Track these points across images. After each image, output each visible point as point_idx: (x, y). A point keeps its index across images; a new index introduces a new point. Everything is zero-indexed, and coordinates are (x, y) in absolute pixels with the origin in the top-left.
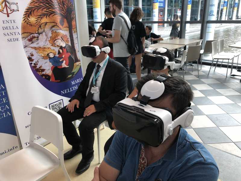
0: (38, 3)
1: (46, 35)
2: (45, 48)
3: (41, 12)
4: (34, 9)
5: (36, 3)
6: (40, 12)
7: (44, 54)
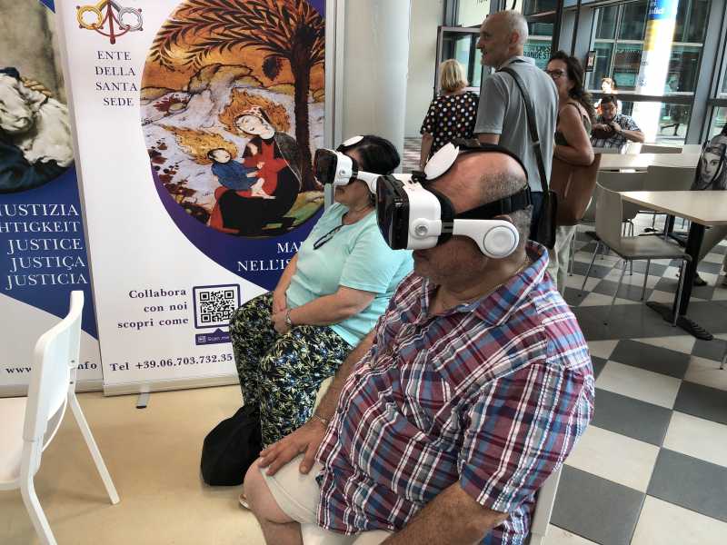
0: (200, 12)
1: (213, 100)
2: (203, 133)
3: (206, 35)
4: (187, 26)
5: (195, 10)
6: (203, 35)
7: (198, 150)
